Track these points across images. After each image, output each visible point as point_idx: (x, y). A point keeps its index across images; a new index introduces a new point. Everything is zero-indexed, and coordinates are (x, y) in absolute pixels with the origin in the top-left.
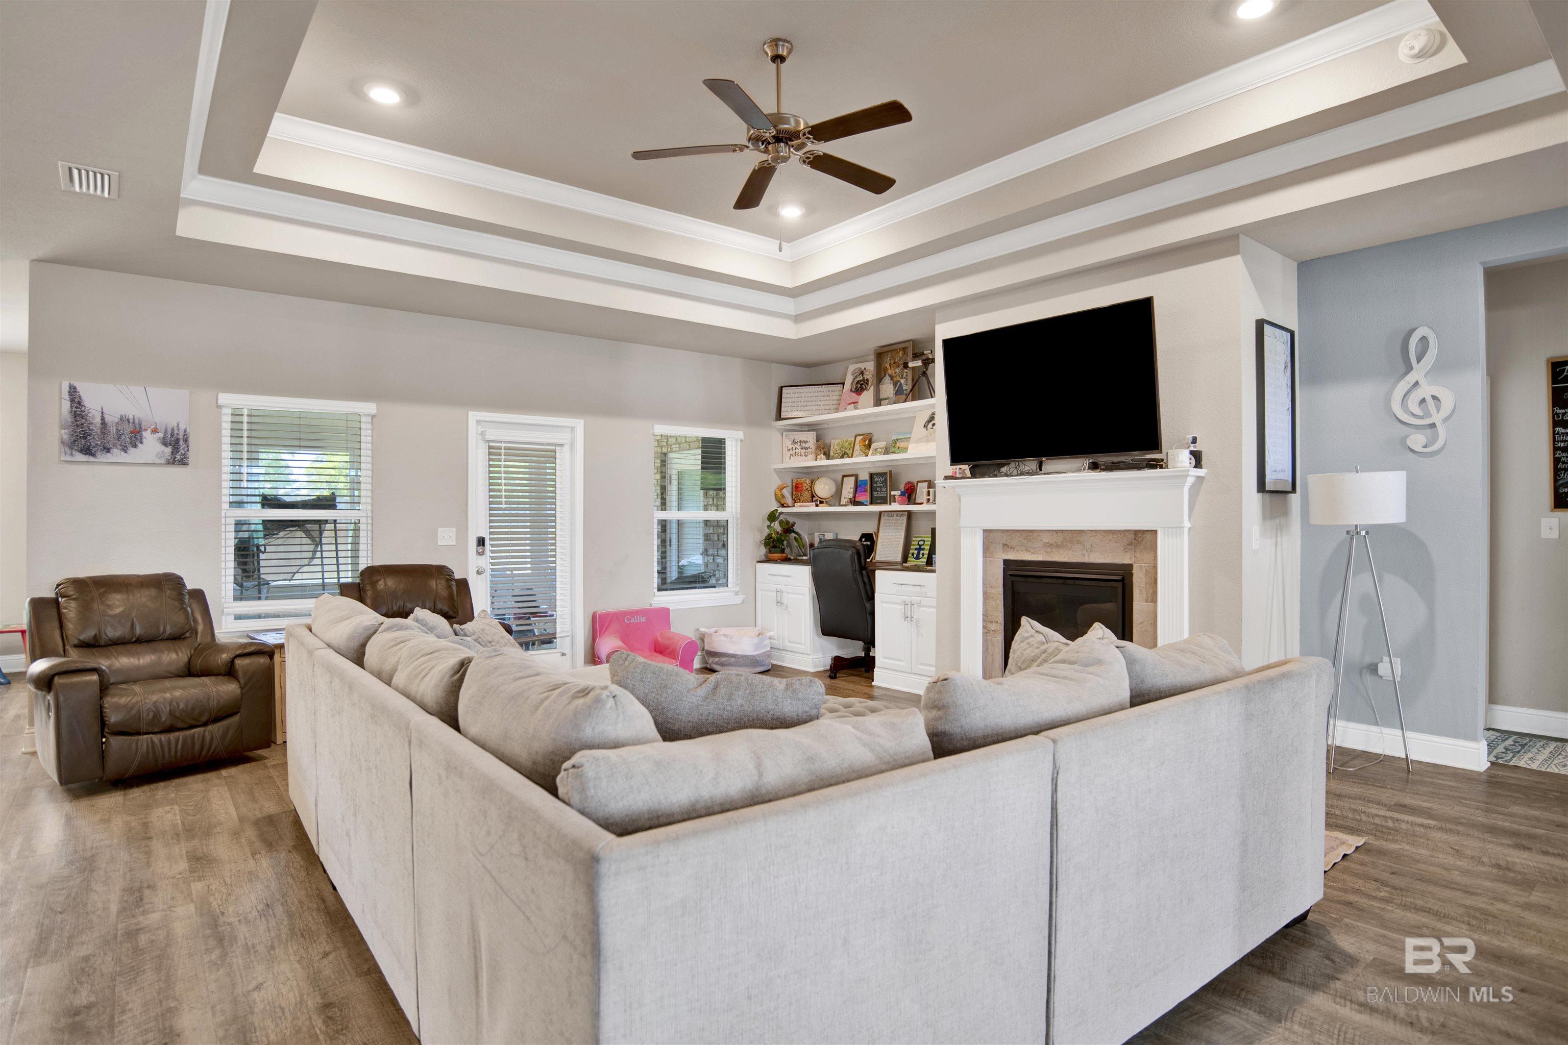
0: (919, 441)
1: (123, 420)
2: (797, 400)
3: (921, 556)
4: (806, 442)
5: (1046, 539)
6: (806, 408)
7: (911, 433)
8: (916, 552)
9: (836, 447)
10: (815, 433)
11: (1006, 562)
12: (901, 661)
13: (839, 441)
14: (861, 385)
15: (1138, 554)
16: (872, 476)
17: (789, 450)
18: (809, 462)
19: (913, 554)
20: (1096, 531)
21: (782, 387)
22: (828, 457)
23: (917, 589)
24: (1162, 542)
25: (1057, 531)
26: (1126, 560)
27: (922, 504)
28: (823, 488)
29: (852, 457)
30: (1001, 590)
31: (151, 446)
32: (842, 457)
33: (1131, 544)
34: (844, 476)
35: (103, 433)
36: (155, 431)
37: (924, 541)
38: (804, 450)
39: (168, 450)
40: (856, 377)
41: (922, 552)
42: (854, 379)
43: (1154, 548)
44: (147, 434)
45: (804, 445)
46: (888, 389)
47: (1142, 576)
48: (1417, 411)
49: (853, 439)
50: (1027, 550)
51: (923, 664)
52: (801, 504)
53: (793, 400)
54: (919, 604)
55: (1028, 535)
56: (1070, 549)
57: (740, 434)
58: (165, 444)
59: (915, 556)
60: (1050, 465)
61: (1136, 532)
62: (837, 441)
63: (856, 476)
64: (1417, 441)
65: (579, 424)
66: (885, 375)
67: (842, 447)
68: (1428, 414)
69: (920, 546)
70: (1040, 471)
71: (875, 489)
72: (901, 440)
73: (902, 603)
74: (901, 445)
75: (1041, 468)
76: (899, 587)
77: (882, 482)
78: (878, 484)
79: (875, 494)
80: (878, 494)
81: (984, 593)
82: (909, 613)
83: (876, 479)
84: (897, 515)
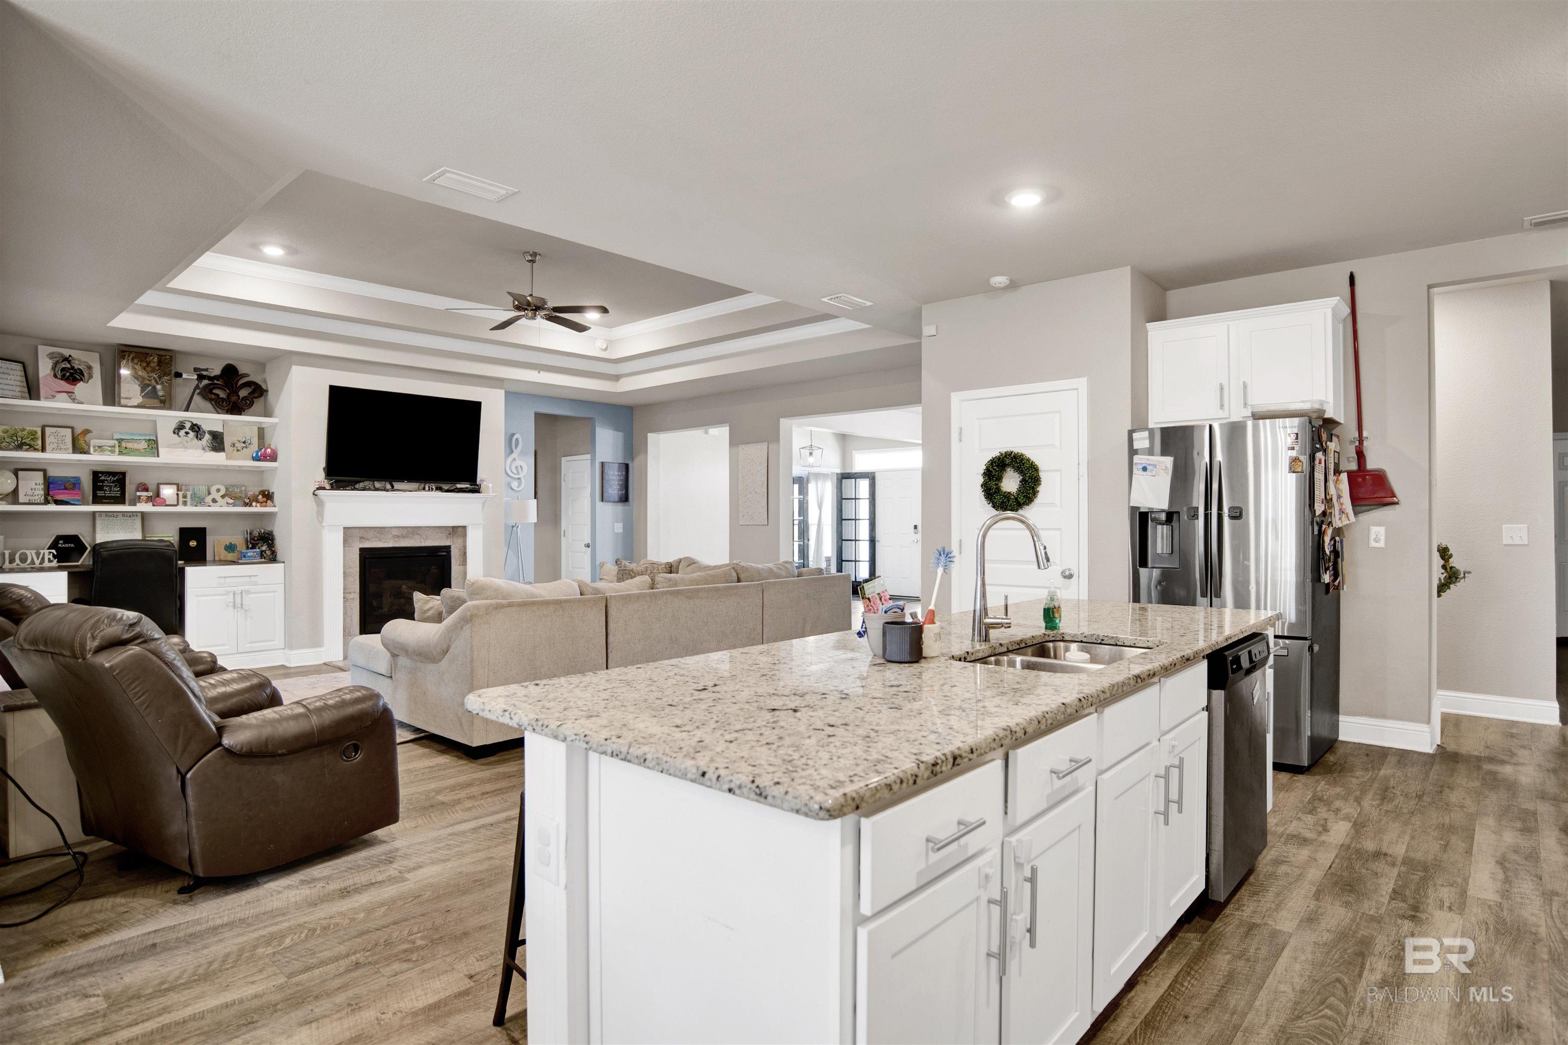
0: (168, 446)
5: (395, 532)
7: (153, 435)
11: (362, 550)
12: (225, 645)
14: (71, 373)
15: (455, 540)
16: (93, 474)
20: (429, 527)
23: (248, 579)
24: (470, 533)
25: (402, 528)
26: (447, 544)
29: (40, 450)
30: (358, 569)
32: (19, 447)
33: (450, 534)
34: (19, 470)
40: (58, 363)
42: (55, 365)
43: (464, 535)
47: (457, 551)
48: (515, 472)
50: (380, 540)
51: (251, 643)
54: (248, 592)
55: (381, 531)
60: (397, 485)
61: (453, 527)
63: (48, 471)
64: (515, 484)
67: (14, 435)
68: (518, 473)
70: (393, 489)
71: (101, 488)
72: (128, 441)
73: (227, 593)
74: (129, 445)
75: (393, 487)
76: (222, 580)
77: (114, 482)
78: (106, 483)
79: (100, 493)
80: (108, 494)
81: (344, 573)
82: (238, 601)
83: (103, 478)
84: (123, 515)
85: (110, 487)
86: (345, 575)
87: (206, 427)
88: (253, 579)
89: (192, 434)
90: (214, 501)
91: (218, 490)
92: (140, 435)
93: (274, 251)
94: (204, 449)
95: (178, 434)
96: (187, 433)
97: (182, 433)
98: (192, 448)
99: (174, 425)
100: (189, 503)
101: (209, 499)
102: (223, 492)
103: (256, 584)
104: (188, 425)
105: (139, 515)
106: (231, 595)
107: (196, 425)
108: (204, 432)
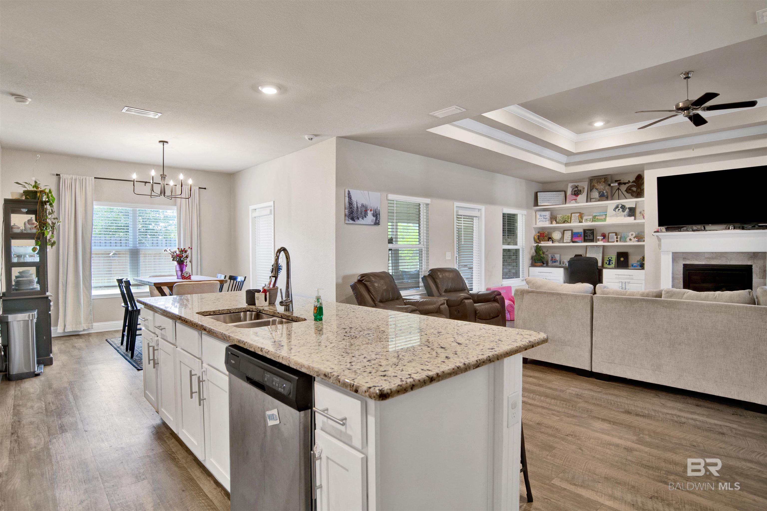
0: (611, 216)
1: (363, 206)
2: (544, 198)
3: (611, 264)
4: (546, 216)
5: (707, 256)
6: (549, 201)
7: (606, 212)
8: (608, 262)
9: (560, 218)
10: (550, 212)
11: (685, 266)
13: (561, 215)
14: (577, 192)
15: (755, 261)
16: (585, 231)
17: (538, 219)
18: (547, 224)
19: (606, 263)
21: (537, 193)
22: (557, 223)
23: (629, 277)
25: (712, 253)
26: (749, 263)
27: (614, 242)
28: (556, 235)
29: (570, 222)
30: (682, 276)
31: (370, 218)
32: (564, 222)
33: (752, 257)
34: (564, 231)
35: (357, 211)
36: (371, 210)
37: (612, 258)
38: (545, 219)
39: (375, 218)
40: (573, 189)
41: (611, 262)
42: (573, 190)
43: (764, 258)
44: (369, 212)
45: (545, 217)
46: (595, 194)
47: (758, 269)
49: (570, 215)
50: (696, 260)
52: (544, 242)
53: (543, 198)
54: (629, 283)
55: (697, 255)
56: (720, 259)
57: (525, 212)
58: (374, 216)
59: (608, 263)
60: (707, 227)
61: (754, 253)
62: (560, 216)
63: (572, 230)
65: (483, 207)
66: (593, 189)
67: (563, 218)
69: (610, 259)
70: (705, 229)
71: (587, 236)
72: (598, 216)
73: (619, 282)
74: (599, 218)
75: (705, 228)
76: (618, 276)
77: (591, 233)
78: (588, 234)
79: (586, 238)
80: (589, 238)
81: (672, 278)
82: (624, 286)
83: (587, 232)
84: (597, 247)
85: (590, 235)
86: (673, 278)
87: (627, 206)
88: (631, 277)
89: (621, 210)
90: (630, 240)
91: (632, 235)
92: (603, 213)
93: (599, 124)
94: (625, 216)
95: (615, 211)
96: (619, 210)
97: (617, 210)
98: (620, 216)
99: (614, 207)
100: (619, 241)
101: (628, 239)
102: (634, 235)
103: (632, 279)
104: (620, 206)
105: (602, 246)
106: (621, 283)
107: (624, 205)
108: (626, 208)
